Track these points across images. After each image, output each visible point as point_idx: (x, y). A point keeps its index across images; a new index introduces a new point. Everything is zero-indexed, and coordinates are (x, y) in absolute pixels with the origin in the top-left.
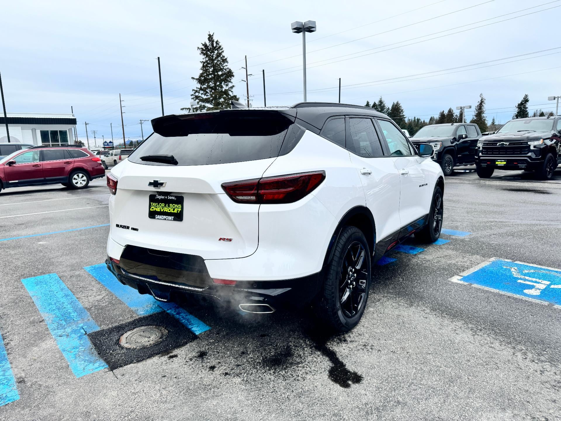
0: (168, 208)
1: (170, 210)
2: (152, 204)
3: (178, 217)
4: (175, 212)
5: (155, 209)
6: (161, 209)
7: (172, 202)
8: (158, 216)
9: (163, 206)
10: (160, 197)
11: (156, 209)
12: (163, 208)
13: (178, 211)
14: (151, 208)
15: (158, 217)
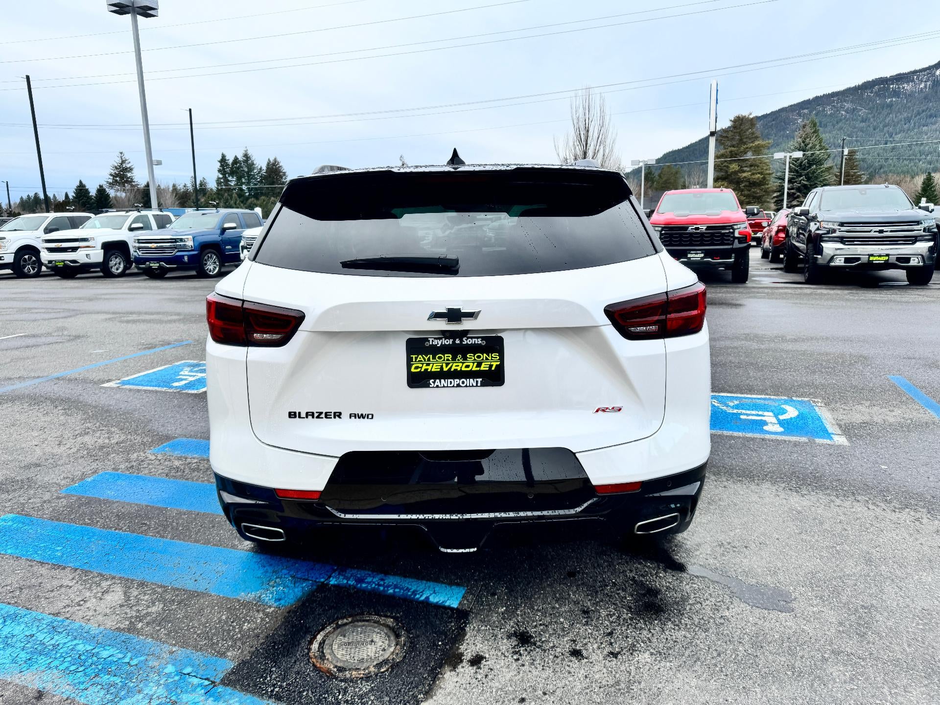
0: (463, 363)
1: (467, 366)
2: (416, 358)
3: (495, 377)
4: (482, 368)
5: (425, 367)
6: (442, 366)
7: (475, 349)
8: (438, 381)
9: (448, 360)
10: (439, 343)
11: (429, 368)
12: (447, 364)
13: (491, 366)
14: (414, 366)
15: (436, 384)
